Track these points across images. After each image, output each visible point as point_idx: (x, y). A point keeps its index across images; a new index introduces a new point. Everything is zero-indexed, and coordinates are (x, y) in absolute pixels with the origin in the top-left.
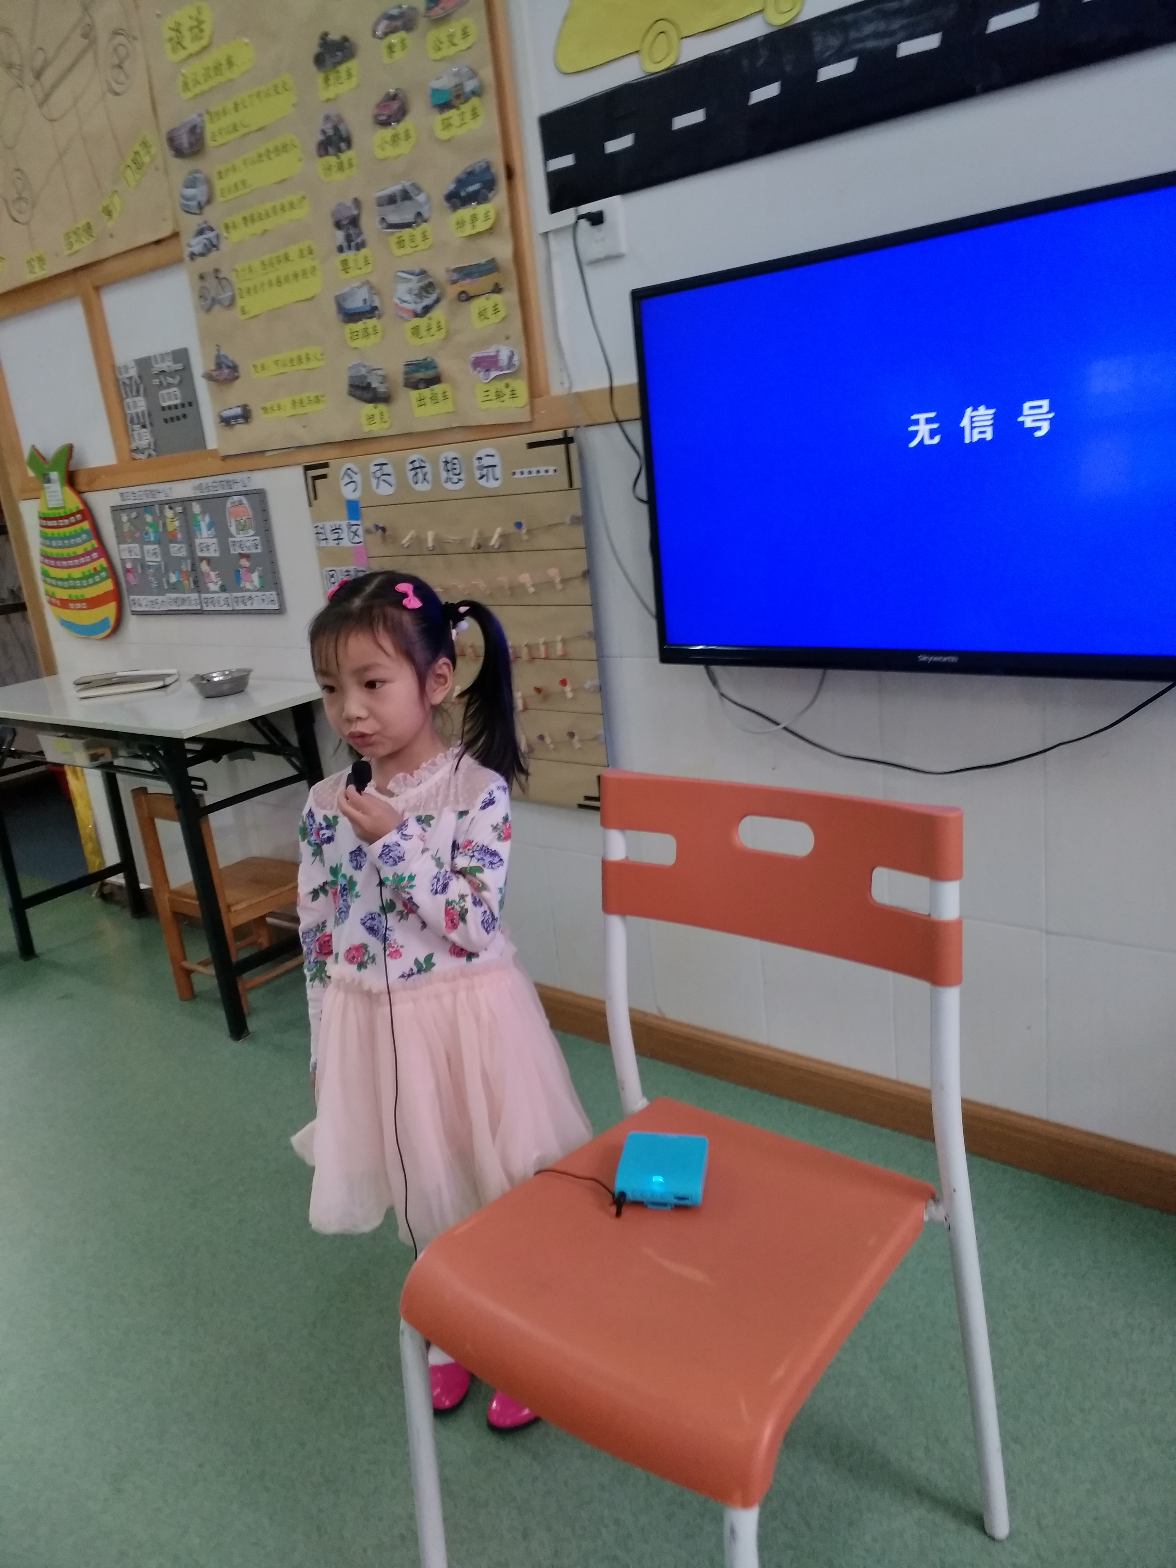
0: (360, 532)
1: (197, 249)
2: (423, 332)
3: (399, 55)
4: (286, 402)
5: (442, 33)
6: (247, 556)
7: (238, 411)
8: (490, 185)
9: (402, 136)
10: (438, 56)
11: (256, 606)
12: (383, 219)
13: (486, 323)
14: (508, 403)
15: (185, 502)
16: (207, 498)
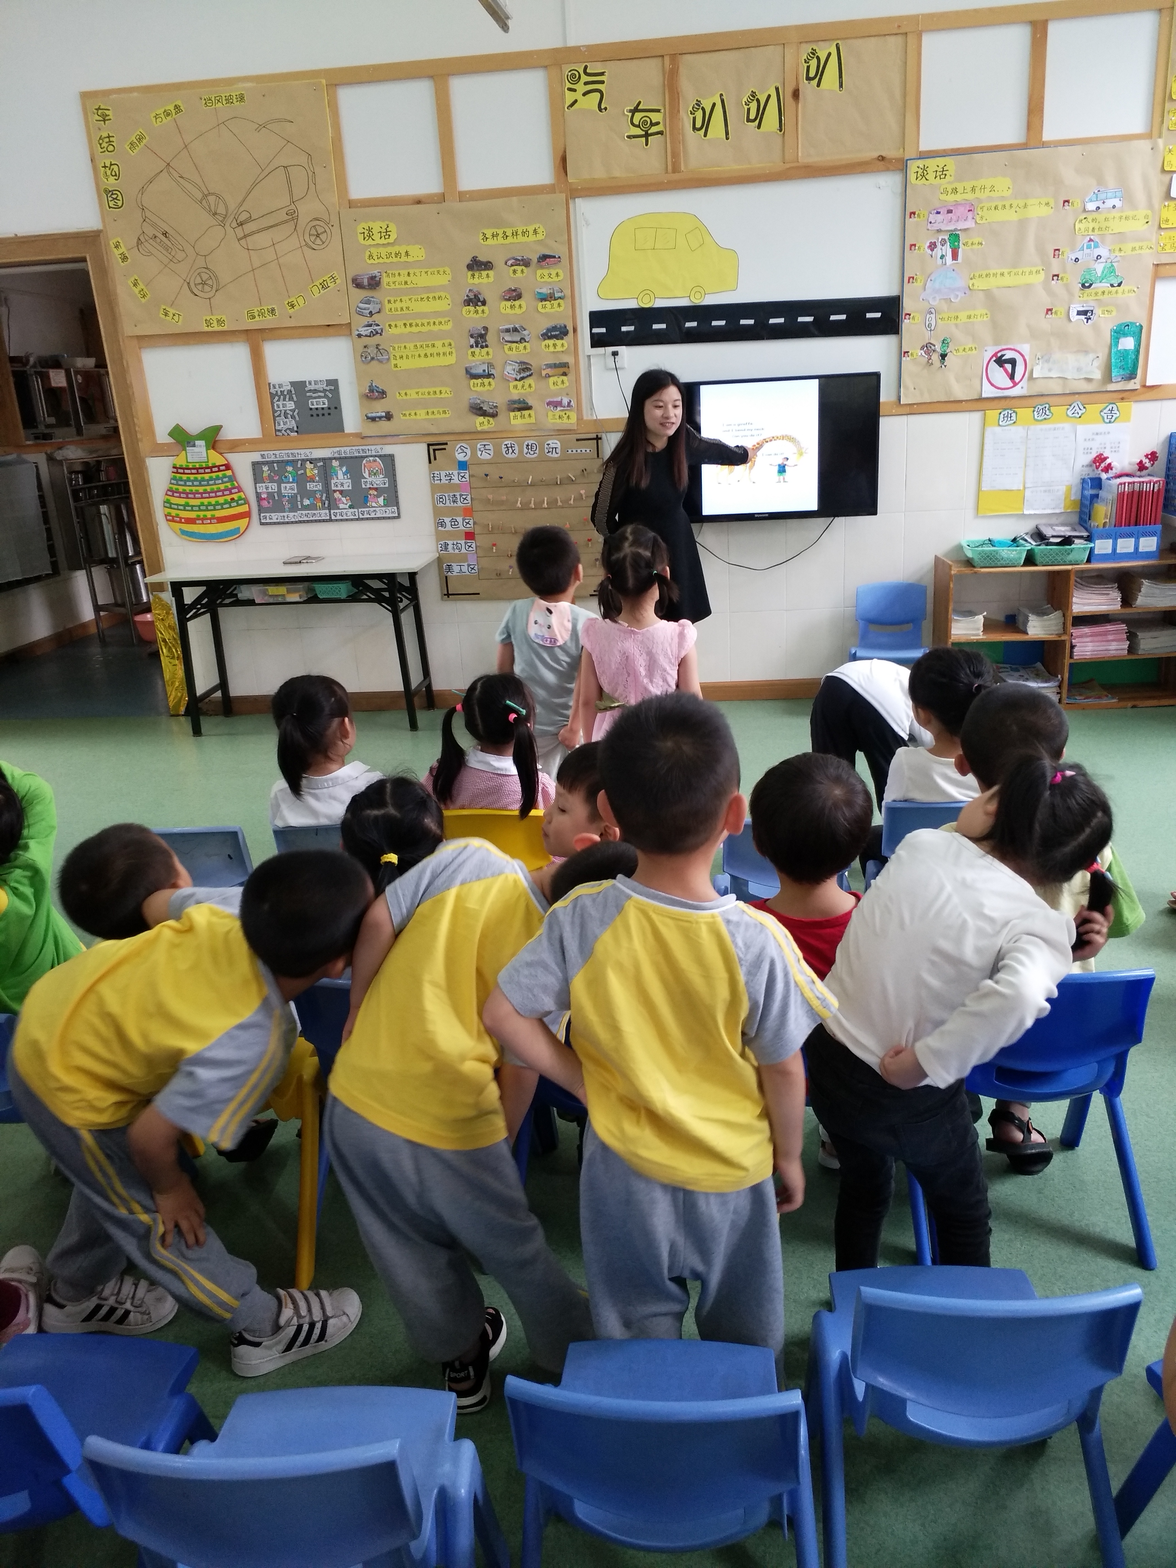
0: (467, 476)
1: (363, 333)
2: (519, 387)
3: (519, 274)
4: (423, 412)
5: (546, 272)
6: (376, 489)
7: (384, 414)
8: (566, 333)
9: (517, 306)
10: (543, 280)
11: (378, 515)
12: (503, 338)
13: (557, 387)
14: (565, 420)
15: (326, 461)
16: (346, 458)
